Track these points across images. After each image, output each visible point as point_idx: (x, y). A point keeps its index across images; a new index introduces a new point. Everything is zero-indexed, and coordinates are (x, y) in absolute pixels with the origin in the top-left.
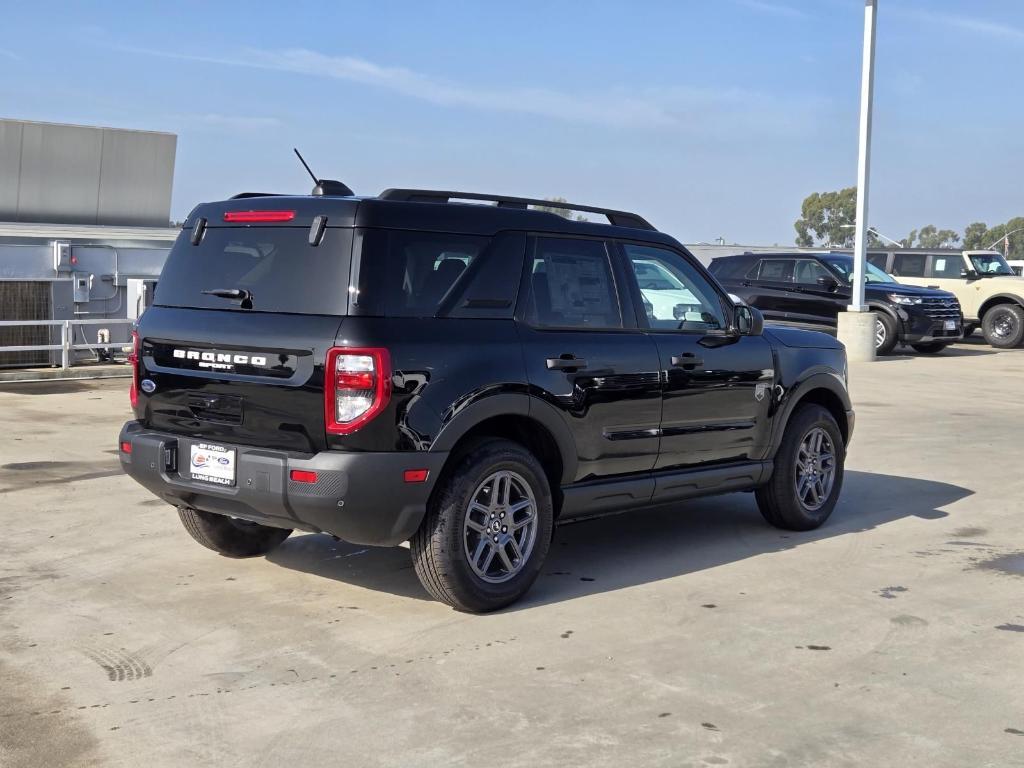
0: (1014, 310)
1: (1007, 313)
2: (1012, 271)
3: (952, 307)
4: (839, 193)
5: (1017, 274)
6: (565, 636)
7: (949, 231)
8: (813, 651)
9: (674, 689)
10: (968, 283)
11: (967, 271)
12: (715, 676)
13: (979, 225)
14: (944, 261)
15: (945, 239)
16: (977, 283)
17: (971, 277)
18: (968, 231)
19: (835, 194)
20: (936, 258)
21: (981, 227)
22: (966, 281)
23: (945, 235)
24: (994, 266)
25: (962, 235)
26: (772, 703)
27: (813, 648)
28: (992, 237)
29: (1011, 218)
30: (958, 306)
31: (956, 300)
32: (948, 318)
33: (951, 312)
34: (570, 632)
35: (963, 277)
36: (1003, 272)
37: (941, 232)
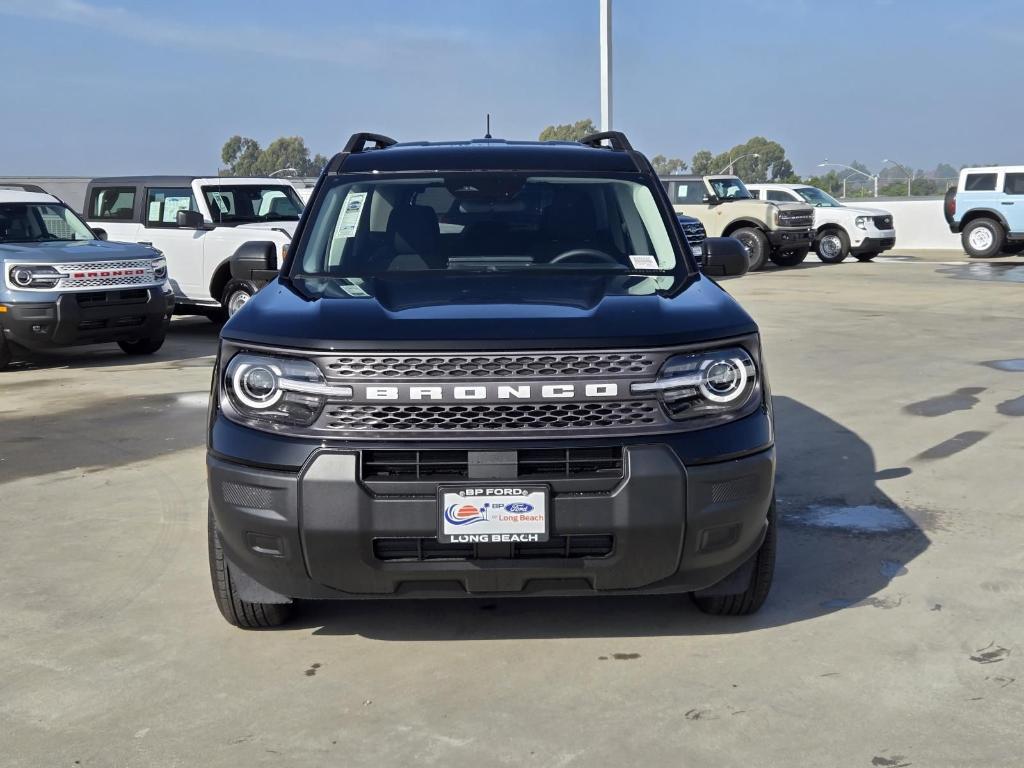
0: (754, 232)
1: (748, 237)
2: (750, 195)
3: (697, 232)
4: (573, 125)
5: (755, 198)
6: (310, 673)
7: (678, 160)
8: (621, 662)
9: (456, 743)
10: (710, 208)
11: (708, 196)
12: (505, 715)
13: (704, 153)
14: (686, 187)
15: (675, 168)
16: (719, 208)
17: (713, 202)
18: (696, 159)
19: (569, 127)
20: (678, 184)
21: (706, 156)
22: (707, 206)
23: (674, 164)
24: (732, 191)
25: (690, 164)
26: (582, 752)
27: (619, 657)
28: (717, 164)
29: (733, 146)
30: (704, 231)
31: (701, 225)
32: (694, 244)
33: (698, 238)
34: (317, 666)
35: (705, 202)
36: (741, 196)
37: (671, 162)
